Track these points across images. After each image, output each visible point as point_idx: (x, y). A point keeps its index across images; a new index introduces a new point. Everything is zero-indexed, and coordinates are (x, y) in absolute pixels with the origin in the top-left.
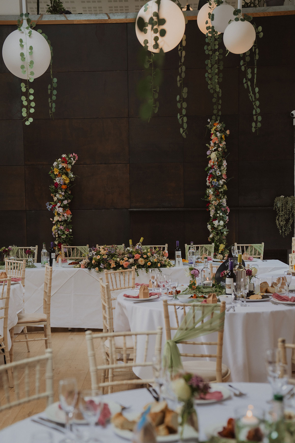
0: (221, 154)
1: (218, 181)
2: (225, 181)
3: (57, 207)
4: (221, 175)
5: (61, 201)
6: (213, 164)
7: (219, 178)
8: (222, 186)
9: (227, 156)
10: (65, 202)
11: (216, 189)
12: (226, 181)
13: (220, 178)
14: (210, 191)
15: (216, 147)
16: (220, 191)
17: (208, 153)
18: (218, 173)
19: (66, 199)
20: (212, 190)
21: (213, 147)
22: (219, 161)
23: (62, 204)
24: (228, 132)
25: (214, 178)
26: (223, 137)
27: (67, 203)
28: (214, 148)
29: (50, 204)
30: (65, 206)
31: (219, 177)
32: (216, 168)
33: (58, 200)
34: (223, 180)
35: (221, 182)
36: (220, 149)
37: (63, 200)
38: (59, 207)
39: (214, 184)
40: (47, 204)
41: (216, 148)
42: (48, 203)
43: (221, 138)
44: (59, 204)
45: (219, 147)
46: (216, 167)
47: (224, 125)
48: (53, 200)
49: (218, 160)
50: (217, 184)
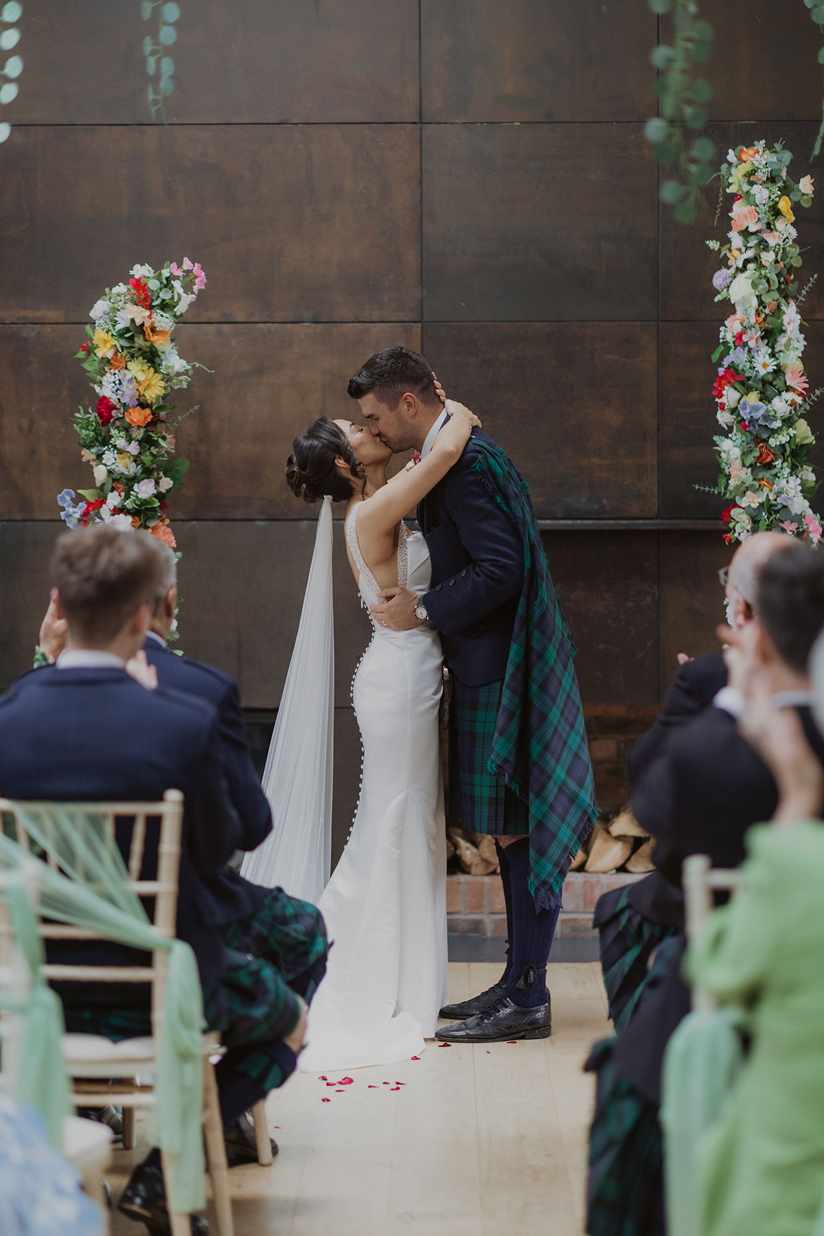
0: (775, 278)
1: (766, 398)
2: (799, 400)
3: (105, 511)
4: (779, 371)
5: (126, 483)
6: (742, 324)
7: (769, 386)
8: (788, 422)
9: (804, 292)
10: (145, 490)
11: (757, 433)
12: (804, 400)
13: (774, 386)
14: (730, 449)
15: (753, 250)
16: (773, 442)
17: (719, 279)
18: (765, 365)
19: (147, 472)
20: (739, 442)
21: (740, 250)
22: (767, 311)
23: (127, 497)
24: (806, 185)
25: (749, 389)
26: (784, 205)
27: (156, 496)
28: (742, 253)
29: (77, 499)
30: (143, 508)
31: (771, 383)
32: (752, 344)
33: (114, 480)
34: (789, 396)
35: (781, 405)
36: (768, 258)
37: (134, 479)
38: (116, 511)
39: (745, 414)
40: (63, 499)
41: (750, 254)
42: (67, 493)
43: (776, 212)
44: (114, 499)
45: (763, 245)
46: (752, 338)
47: (787, 156)
48: (89, 481)
49: (765, 307)
50: (761, 412)
